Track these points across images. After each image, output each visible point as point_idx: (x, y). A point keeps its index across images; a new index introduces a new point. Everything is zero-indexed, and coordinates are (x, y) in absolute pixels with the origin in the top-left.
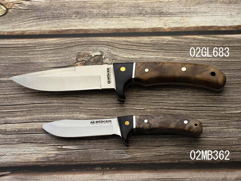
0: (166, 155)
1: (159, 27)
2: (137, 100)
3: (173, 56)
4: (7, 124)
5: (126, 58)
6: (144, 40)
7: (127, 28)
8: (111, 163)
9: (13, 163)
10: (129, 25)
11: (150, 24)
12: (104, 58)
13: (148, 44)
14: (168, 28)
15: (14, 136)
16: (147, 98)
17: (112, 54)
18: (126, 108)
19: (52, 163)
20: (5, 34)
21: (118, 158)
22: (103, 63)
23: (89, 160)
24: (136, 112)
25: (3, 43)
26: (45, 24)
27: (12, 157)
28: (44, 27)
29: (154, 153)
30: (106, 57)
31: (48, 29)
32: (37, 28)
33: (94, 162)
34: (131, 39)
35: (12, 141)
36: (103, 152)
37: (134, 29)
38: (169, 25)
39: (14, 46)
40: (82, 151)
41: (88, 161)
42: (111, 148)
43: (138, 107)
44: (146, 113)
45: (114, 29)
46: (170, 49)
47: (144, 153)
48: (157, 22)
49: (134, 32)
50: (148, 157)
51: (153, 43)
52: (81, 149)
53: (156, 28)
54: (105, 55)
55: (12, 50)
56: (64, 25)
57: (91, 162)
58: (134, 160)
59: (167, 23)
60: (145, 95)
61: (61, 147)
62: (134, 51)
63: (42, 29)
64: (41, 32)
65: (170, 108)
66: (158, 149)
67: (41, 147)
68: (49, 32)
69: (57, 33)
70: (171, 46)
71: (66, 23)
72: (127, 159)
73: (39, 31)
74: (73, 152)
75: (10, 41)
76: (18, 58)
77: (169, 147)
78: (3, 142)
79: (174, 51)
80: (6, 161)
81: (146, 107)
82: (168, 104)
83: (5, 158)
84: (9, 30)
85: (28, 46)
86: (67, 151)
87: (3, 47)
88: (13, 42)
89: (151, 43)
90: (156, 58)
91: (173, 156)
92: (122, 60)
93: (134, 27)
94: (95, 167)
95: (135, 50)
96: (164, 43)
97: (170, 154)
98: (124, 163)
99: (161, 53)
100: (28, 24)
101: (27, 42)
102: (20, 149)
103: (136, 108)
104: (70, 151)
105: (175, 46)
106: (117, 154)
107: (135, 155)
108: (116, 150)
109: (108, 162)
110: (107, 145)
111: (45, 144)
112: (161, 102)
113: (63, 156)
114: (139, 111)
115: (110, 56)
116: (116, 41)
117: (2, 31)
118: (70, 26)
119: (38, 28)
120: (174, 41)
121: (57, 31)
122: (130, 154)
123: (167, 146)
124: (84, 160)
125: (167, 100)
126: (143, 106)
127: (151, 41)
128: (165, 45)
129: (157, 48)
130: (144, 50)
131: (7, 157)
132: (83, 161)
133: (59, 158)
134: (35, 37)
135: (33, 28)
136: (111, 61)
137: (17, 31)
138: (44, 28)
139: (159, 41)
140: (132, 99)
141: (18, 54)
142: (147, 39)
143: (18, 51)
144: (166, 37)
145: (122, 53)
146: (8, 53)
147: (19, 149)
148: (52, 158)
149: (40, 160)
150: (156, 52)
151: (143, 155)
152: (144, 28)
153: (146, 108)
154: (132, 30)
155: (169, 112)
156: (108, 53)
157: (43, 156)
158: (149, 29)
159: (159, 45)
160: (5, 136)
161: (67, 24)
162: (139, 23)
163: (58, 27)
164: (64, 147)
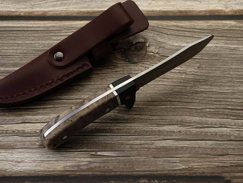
0: (232, 166)
1: (218, 9)
2: (192, 97)
3: (237, 44)
4: (25, 124)
5: (176, 46)
6: (199, 24)
7: (177, 10)
8: (160, 174)
9: (34, 172)
10: (180, 7)
11: (206, 6)
12: (149, 46)
13: (205, 30)
14: (231, 11)
15: (34, 139)
16: (205, 95)
17: (158, 41)
18: (178, 107)
19: (84, 173)
20: (22, 14)
21: (169, 169)
22: (147, 51)
23: (131, 170)
24: (191, 112)
25: (19, 25)
26: (72, 4)
27: (32, 164)
28: (72, 7)
29: (216, 163)
30: (151, 44)
31: (76, 10)
32: (62, 8)
33: (138, 173)
34: (182, 23)
35: (32, 145)
36: (149, 161)
37: (186, 12)
38: (231, 6)
39: (33, 29)
40: (122, 159)
41: (131, 172)
42: (160, 156)
43: (194, 106)
44: (204, 113)
45: (161, 11)
46: (233, 36)
47: (202, 163)
48: (216, 3)
49: (187, 15)
50: (208, 169)
51: (211, 29)
52: (121, 156)
53: (214, 10)
54: (150, 43)
55: (31, 34)
56: (97, 5)
57: (134, 173)
58: (190, 171)
59: (229, 5)
60: (202, 92)
61: (95, 153)
62: (186, 38)
63: (69, 9)
64: (68, 13)
65: (236, 108)
66: (221, 158)
67: (70, 152)
68: (78, 13)
69: (89, 15)
70: (235, 32)
71: (99, 2)
72: (182, 171)
73: (65, 12)
74: (111, 159)
75: (29, 23)
76: (38, 44)
77: (236, 156)
78: (20, 146)
79: (239, 39)
80: (25, 169)
81: (204, 106)
82: (232, 103)
83: (23, 165)
84: (27, 10)
85: (51, 29)
86: (102, 158)
87: (20, 30)
88: (32, 24)
89: (208, 28)
90: (215, 47)
91: (241, 168)
92: (172, 48)
93: (186, 9)
94: (140, 179)
95: (188, 36)
96: (226, 28)
97: (238, 165)
98: (177, 175)
99: (221, 40)
100: (51, 3)
101: (50, 25)
102: (42, 154)
103: (190, 107)
104: (106, 158)
105: (239, 32)
106: (168, 164)
107: (191, 165)
108: (167, 158)
109: (156, 173)
110: (154, 152)
111: (75, 149)
112: (223, 100)
113: (98, 164)
114: (195, 111)
115: (156, 43)
116: (163, 26)
117: (17, 11)
118: (104, 7)
119: (64, 8)
120: (239, 27)
121: (88, 12)
122: (184, 164)
123: (234, 155)
124: (125, 170)
125: (231, 98)
126: (199, 105)
127: (208, 26)
128: (227, 32)
129: (217, 35)
130: (200, 37)
131: (26, 164)
132: (124, 172)
133: (93, 167)
134: (59, 19)
135: (57, 8)
136: (158, 50)
137: (37, 12)
138: (70, 8)
139: (219, 26)
140: (186, 97)
141: (39, 38)
142: (203, 23)
143: (38, 35)
144: (228, 22)
145: (171, 41)
146: (25, 37)
147: (40, 154)
148: (84, 167)
149: (69, 168)
150: (215, 40)
151: (201, 165)
152: (199, 11)
153: (204, 108)
154: (183, 13)
155: (234, 113)
156: (154, 40)
157: (72, 164)
158: (205, 11)
159: (219, 31)
160: (24, 139)
161: (100, 4)
162: (193, 5)
163: (89, 8)
164: (99, 153)
